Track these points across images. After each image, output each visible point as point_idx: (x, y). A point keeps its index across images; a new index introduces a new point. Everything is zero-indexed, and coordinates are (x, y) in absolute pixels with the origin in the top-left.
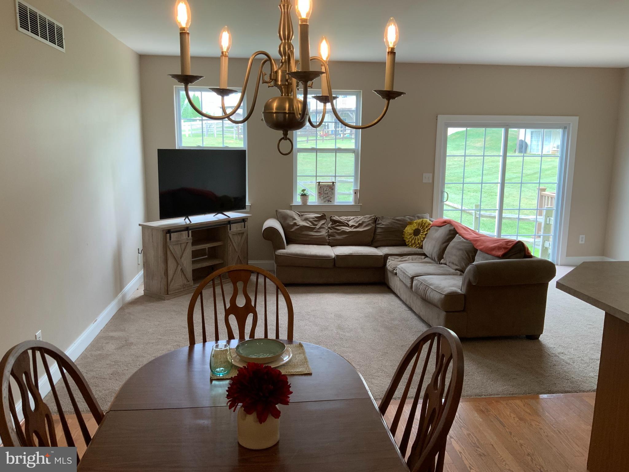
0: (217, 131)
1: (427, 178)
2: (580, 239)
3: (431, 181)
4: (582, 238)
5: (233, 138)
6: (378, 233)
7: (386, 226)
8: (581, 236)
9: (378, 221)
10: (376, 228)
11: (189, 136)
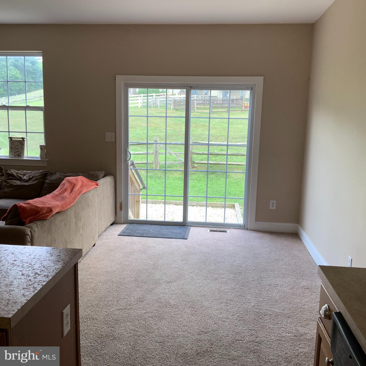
0: (160, 104)
1: (109, 137)
2: (271, 205)
3: (113, 140)
4: (273, 203)
5: (171, 109)
6: (45, 187)
7: (51, 182)
8: (271, 202)
9: (48, 176)
10: (43, 183)
11: (141, 107)
